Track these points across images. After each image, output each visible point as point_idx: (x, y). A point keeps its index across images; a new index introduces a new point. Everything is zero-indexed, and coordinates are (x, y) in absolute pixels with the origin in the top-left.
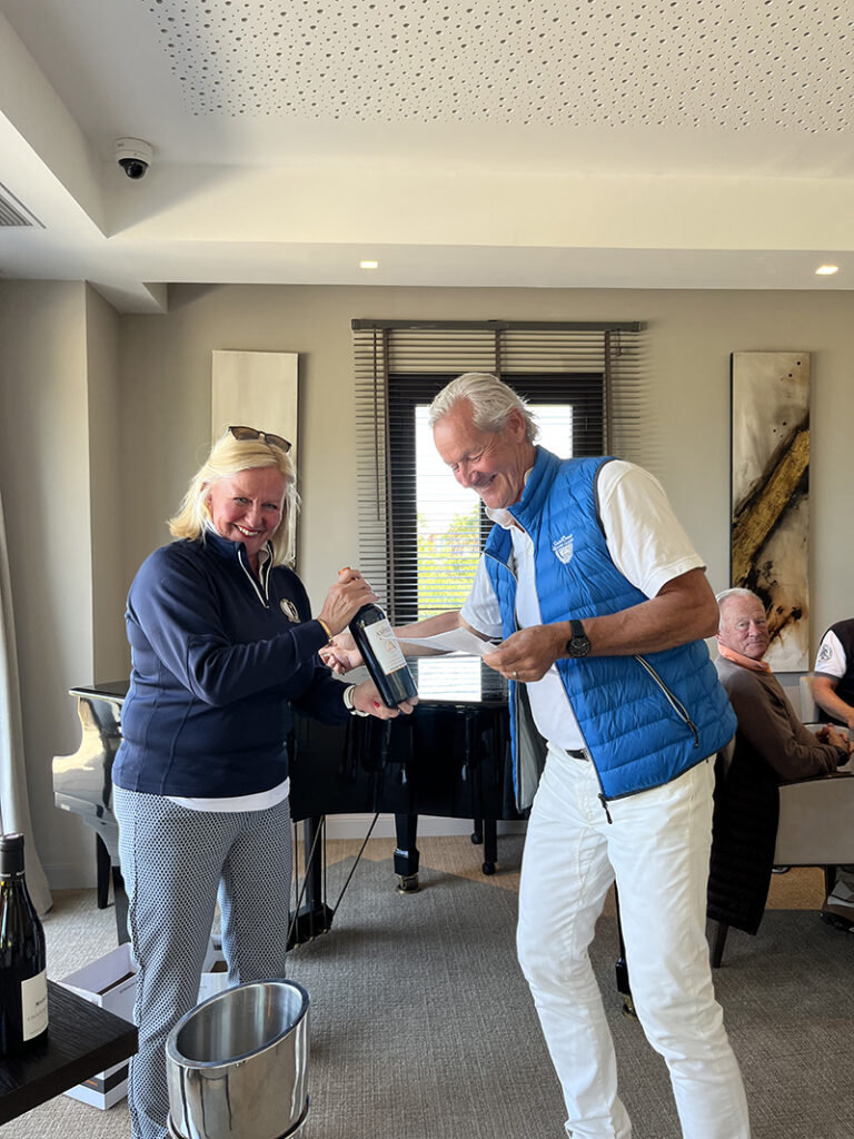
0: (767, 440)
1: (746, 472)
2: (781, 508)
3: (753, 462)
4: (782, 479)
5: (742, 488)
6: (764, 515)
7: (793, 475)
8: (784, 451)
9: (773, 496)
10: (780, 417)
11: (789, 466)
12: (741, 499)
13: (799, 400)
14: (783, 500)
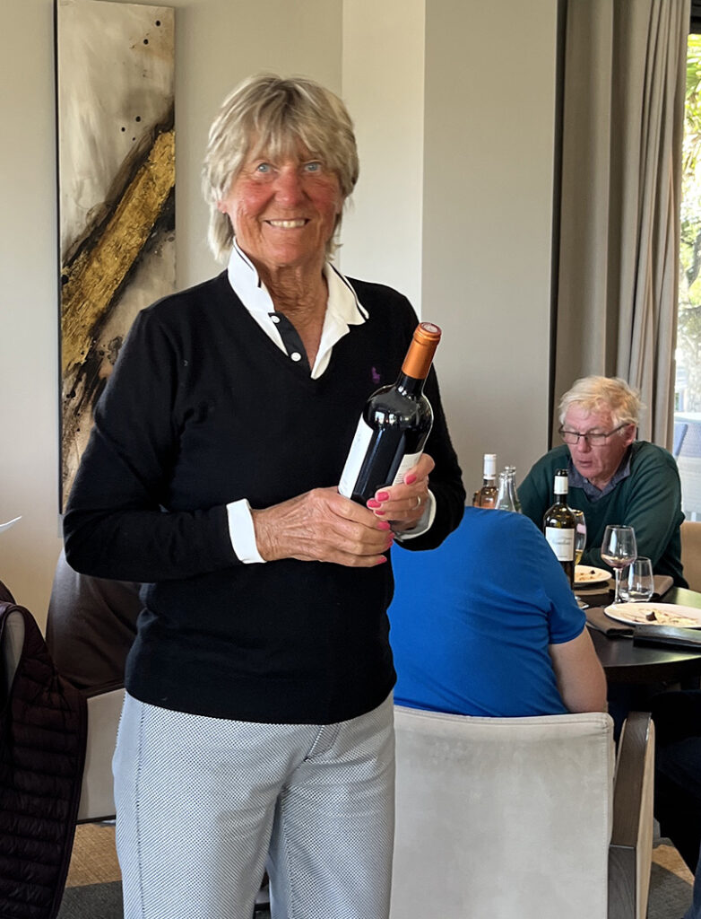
0: (112, 143)
1: (80, 195)
2: (135, 252)
3: (92, 178)
4: (136, 208)
5: (75, 219)
6: (109, 264)
7: (151, 201)
8: (138, 162)
9: (122, 233)
10: (131, 107)
11: (146, 187)
12: (74, 236)
13: (159, 82)
14: (136, 240)
